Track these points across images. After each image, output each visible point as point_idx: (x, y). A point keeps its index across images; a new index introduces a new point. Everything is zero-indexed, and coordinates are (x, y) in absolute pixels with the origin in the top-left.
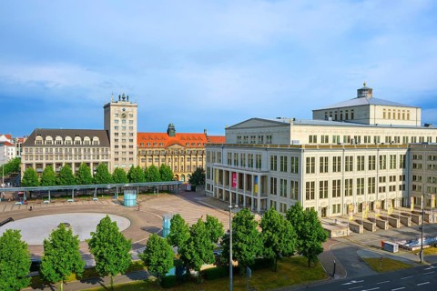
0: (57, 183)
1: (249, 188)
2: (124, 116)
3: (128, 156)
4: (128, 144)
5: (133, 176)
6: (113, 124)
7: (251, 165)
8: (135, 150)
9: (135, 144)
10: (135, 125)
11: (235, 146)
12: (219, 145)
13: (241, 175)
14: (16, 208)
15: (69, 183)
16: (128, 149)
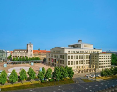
0: (19, 60)
1: (56, 62)
2: (30, 47)
3: (31, 55)
4: (31, 52)
5: (32, 59)
6: (28, 48)
7: (56, 57)
8: (32, 54)
9: (32, 52)
10: (32, 48)
11: (53, 53)
12: (49, 53)
13: (54, 59)
14: (12, 65)
15: (21, 60)
16: (31, 54)
